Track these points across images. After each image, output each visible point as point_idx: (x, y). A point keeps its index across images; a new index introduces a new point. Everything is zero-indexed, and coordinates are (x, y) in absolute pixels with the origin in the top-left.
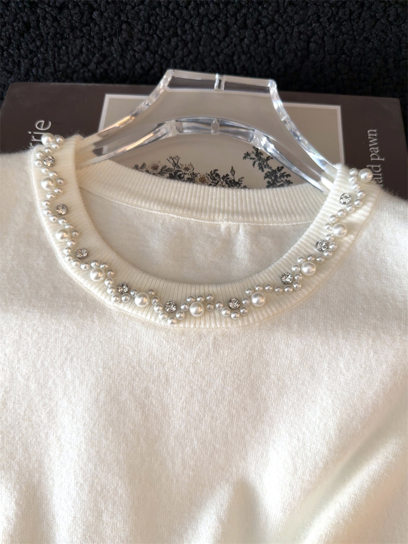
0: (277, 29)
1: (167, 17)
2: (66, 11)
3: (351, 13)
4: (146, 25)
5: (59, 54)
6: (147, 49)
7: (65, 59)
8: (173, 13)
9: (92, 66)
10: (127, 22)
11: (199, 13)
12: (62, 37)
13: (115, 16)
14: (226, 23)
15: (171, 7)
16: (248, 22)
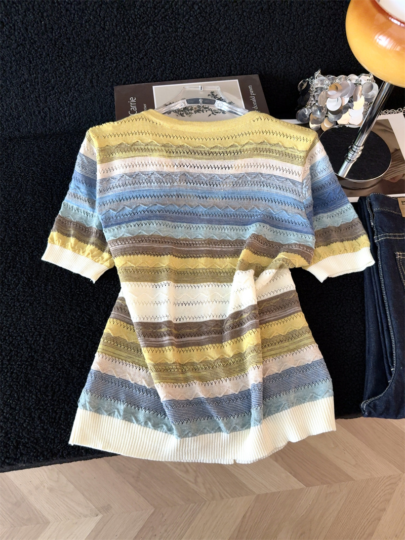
0: (219, 63)
1: (179, 61)
2: (143, 60)
3: (244, 56)
4: (171, 64)
5: (138, 76)
6: (171, 72)
8: (181, 59)
9: (149, 80)
10: (165, 63)
11: (190, 59)
12: (140, 69)
13: (161, 60)
14: (200, 62)
15: (180, 57)
16: (208, 61)
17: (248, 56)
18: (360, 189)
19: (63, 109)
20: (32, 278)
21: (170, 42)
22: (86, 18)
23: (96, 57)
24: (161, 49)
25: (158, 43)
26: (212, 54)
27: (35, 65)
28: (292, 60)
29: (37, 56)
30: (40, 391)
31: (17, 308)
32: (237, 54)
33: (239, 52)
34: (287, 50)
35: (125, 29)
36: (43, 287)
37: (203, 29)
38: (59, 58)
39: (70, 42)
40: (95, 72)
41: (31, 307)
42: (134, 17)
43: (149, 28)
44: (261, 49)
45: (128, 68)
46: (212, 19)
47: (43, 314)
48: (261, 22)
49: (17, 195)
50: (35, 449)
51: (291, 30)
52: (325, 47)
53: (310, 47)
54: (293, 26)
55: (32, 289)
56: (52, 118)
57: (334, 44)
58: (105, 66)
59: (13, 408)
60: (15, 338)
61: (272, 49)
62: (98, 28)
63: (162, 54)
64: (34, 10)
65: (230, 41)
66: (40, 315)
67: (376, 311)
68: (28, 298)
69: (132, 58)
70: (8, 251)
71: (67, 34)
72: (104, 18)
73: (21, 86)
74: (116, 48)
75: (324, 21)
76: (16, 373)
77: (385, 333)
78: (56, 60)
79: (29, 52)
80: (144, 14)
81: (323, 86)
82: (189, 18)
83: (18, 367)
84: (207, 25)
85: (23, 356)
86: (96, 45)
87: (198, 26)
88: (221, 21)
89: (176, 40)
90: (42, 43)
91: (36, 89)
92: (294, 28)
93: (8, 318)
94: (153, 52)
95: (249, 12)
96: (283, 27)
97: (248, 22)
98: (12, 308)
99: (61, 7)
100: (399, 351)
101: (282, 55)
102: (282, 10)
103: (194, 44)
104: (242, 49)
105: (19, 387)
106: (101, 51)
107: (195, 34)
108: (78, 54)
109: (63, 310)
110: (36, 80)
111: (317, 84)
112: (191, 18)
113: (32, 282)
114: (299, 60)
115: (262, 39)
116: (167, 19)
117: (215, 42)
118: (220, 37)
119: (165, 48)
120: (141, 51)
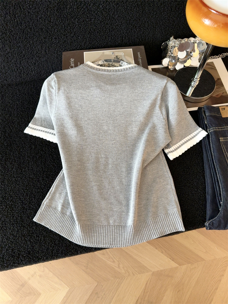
0: (116, 36)
2: (73, 37)
3: (130, 31)
4: (89, 38)
6: (90, 43)
7: (72, 47)
8: (95, 36)
9: (78, 48)
10: (85, 38)
11: (100, 35)
12: (72, 43)
13: (83, 37)
14: (105, 36)
15: (94, 34)
16: (110, 35)
17: (131, 31)
18: (199, 102)
19: (31, 67)
20: (21, 164)
21: (87, 26)
22: (40, 16)
23: (47, 38)
24: (83, 31)
25: (81, 28)
26: (111, 32)
27: (13, 44)
28: (156, 31)
29: (14, 39)
30: (29, 226)
31: (13, 181)
32: (126, 30)
33: (127, 29)
34: (153, 26)
35: (62, 21)
36: (27, 169)
37: (106, 18)
38: (26, 39)
39: (32, 30)
40: (47, 46)
41: (21, 180)
42: (66, 14)
43: (76, 20)
44: (139, 27)
45: (65, 42)
46: (110, 12)
47: (28, 183)
48: (138, 12)
49: (9, 118)
50: (29, 257)
51: (155, 15)
52: (174, 23)
53: (166, 23)
54: (155, 13)
55: (21, 170)
56: (25, 72)
57: (179, 21)
58: (52, 42)
59: (15, 236)
60: (14, 198)
61: (145, 26)
62: (47, 22)
63: (84, 33)
64: (10, 14)
65: (121, 23)
66: (26, 184)
67: (211, 171)
68: (20, 175)
69: (67, 37)
70: (6, 150)
71: (30, 26)
72: (50, 15)
73: (6, 56)
74: (58, 32)
75: (173, 8)
76: (16, 217)
77: (216, 183)
78: (25, 40)
79: (9, 37)
80: (72, 12)
81: (175, 45)
82: (97, 13)
83: (16, 214)
84: (108, 15)
85: (19, 207)
86: (47, 31)
87: (102, 16)
88: (116, 13)
89: (91, 25)
90: (16, 31)
91: (14, 57)
92: (156, 13)
93: (9, 187)
94: (78, 32)
95: (130, 7)
96: (150, 13)
97: (131, 13)
98: (11, 182)
99: (25, 11)
100: (224, 193)
101: (151, 29)
102: (149, 4)
105: (17, 224)
106: (49, 34)
107: (101, 21)
108: (37, 36)
109: (39, 181)
110: (14, 52)
111: (172, 44)
113: (21, 166)
114: (160, 31)
115: (139, 21)
116: (85, 14)
117: (113, 25)
118: (115, 22)
119: (85, 30)
120: (72, 33)
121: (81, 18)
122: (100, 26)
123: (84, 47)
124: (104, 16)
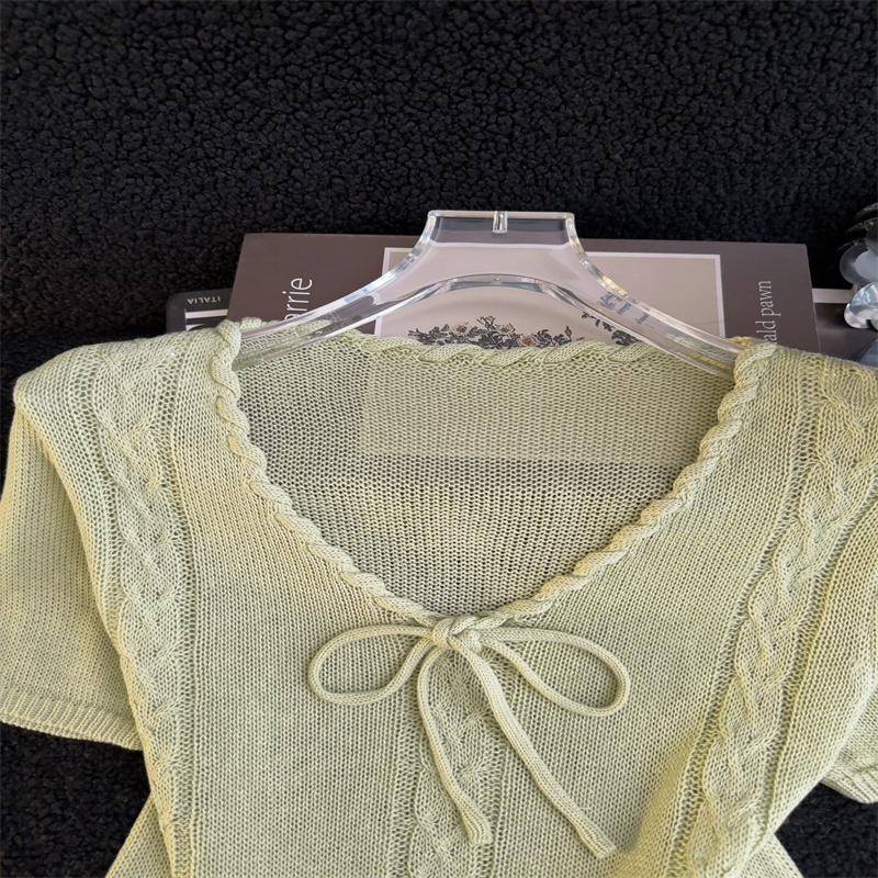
2: (254, 171)
3: (653, 148)
4: (367, 177)
5: (242, 211)
6: (368, 199)
8: (403, 164)
10: (340, 177)
12: (247, 195)
15: (400, 159)
16: (508, 164)
17: (666, 149)
23: (75, 172)
25: (307, 126)
26: (526, 147)
34: (824, 127)
37: (490, 82)
43: (267, 87)
44: (723, 128)
61: (767, 127)
65: (600, 108)
80: (238, 46)
82: (430, 52)
84: (509, 65)
87: (465, 72)
89: (381, 116)
94: (292, 150)
103: (453, 123)
104: (646, 131)
107: (457, 94)
112: (439, 50)
115: (731, 100)
116: (339, 59)
117: (538, 114)
118: (559, 100)
119: (338, 136)
120: (244, 150)
121: (310, 79)
122: (449, 119)
123: (327, 215)
124: (481, 70)
